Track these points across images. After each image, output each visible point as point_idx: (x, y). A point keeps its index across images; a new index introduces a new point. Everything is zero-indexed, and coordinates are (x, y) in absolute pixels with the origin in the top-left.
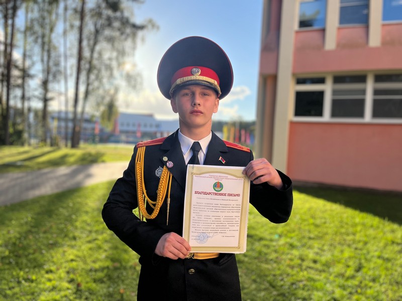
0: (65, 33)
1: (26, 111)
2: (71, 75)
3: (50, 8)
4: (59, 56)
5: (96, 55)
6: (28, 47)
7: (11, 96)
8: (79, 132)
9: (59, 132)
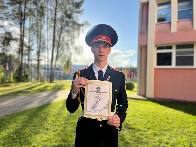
0: (47, 29)
1: (30, 66)
2: (50, 48)
3: (40, 18)
4: (45, 40)
5: (61, 39)
6: (31, 37)
7: (23, 59)
8: (54, 75)
9: (45, 75)
